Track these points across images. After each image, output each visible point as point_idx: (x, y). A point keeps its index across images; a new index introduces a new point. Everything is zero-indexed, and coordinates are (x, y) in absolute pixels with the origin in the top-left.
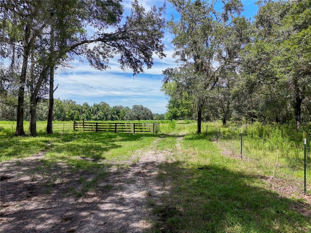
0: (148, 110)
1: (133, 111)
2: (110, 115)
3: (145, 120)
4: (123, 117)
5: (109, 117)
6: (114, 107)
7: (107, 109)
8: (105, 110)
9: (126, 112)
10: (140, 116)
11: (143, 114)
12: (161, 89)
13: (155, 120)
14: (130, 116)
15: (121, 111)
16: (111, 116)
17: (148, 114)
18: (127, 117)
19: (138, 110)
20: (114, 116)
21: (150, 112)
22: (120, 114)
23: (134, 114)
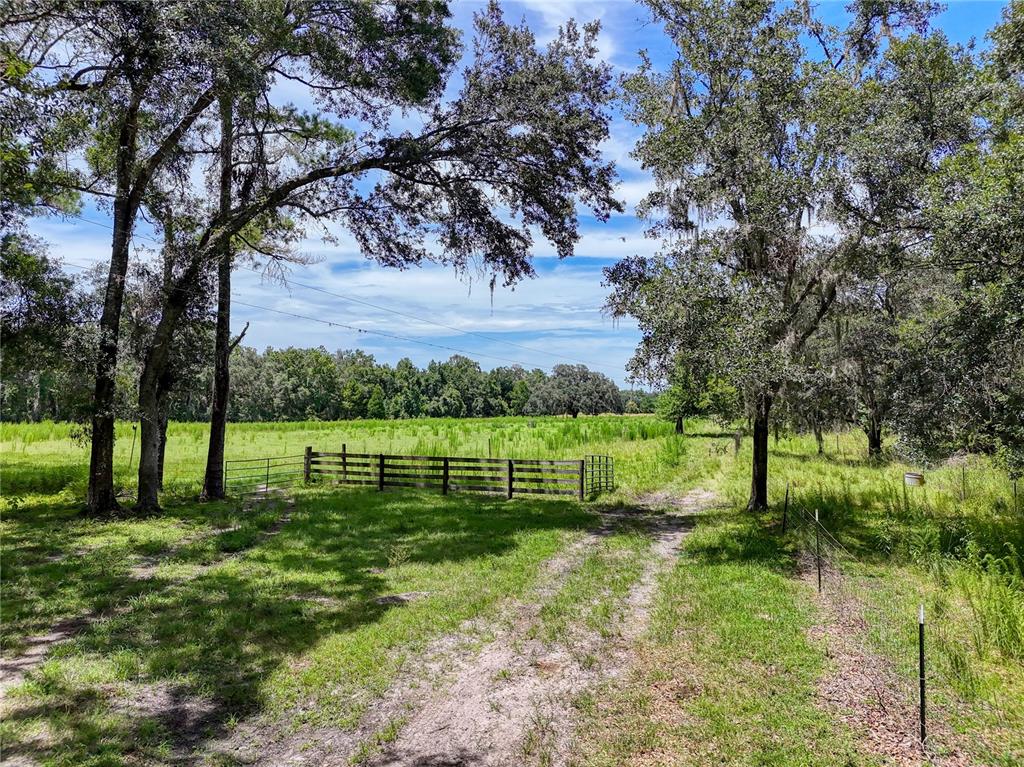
0: (605, 381)
1: (555, 384)
2: (481, 400)
3: (596, 412)
4: (523, 405)
5: (479, 403)
6: (493, 372)
7: (472, 381)
8: (466, 380)
9: (533, 389)
10: (579, 402)
11: (589, 395)
13: (632, 412)
14: (545, 401)
15: (517, 383)
16: (485, 401)
17: (604, 393)
18: (534, 405)
19: (570, 381)
20: (493, 401)
21: (610, 390)
22: (514, 393)
23: (556, 394)
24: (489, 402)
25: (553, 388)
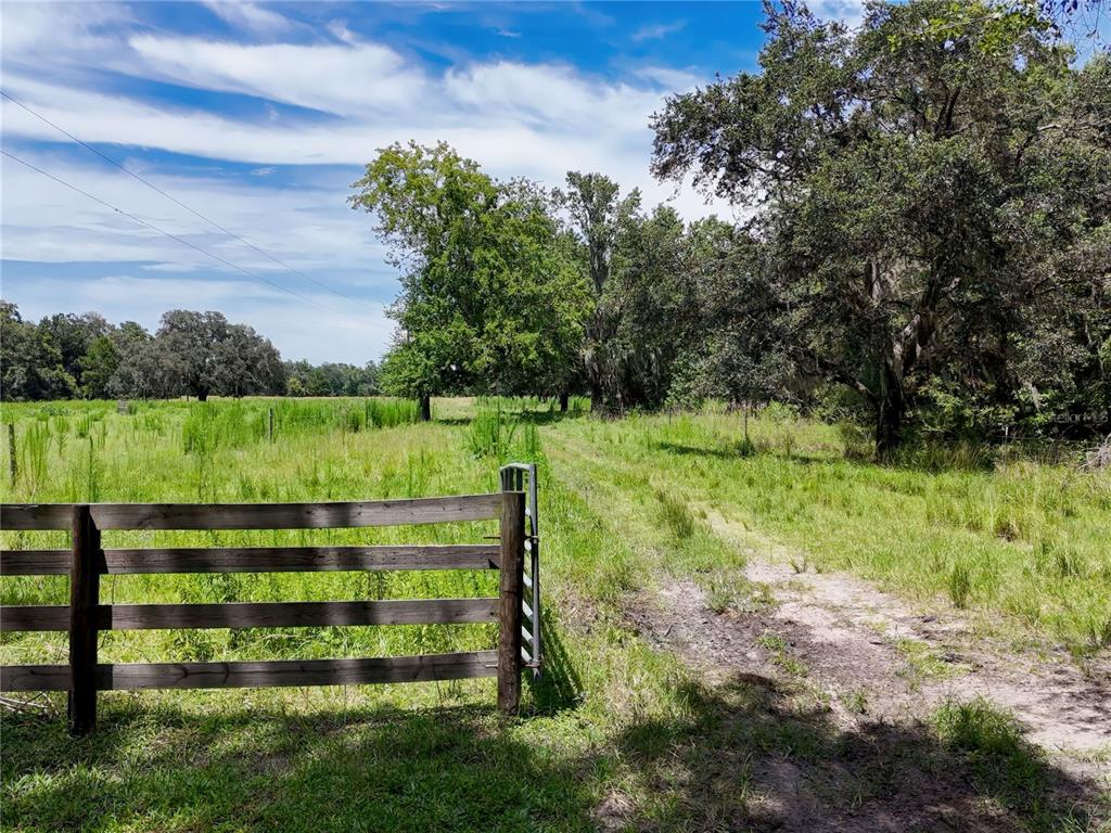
0: (256, 341)
1: (167, 343)
2: (20, 371)
3: (241, 393)
4: (106, 379)
5: (18, 375)
6: (45, 322)
9: (124, 353)
10: (209, 373)
11: (229, 362)
12: (359, 192)
13: (295, 394)
14: (147, 372)
15: (92, 342)
16: (30, 372)
17: (255, 360)
18: (127, 379)
19: (193, 340)
20: (45, 373)
21: (265, 355)
22: (88, 359)
23: (169, 361)
24: (36, 374)
25: (162, 349)
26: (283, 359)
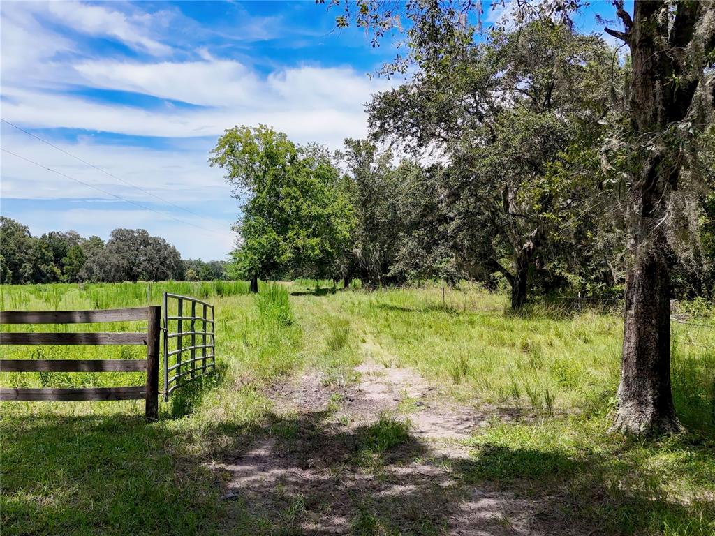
0: (166, 246)
1: (113, 248)
2: (29, 266)
3: (157, 280)
4: (78, 271)
5: (28, 269)
6: (44, 236)
7: (20, 245)
8: (12, 245)
9: (88, 255)
10: (138, 266)
11: (150, 260)
13: (191, 280)
14: (102, 266)
15: (71, 248)
16: (35, 267)
17: (165, 258)
18: (90, 270)
19: (129, 247)
20: (43, 267)
21: (172, 255)
22: (67, 259)
23: (115, 259)
24: (40, 270)
25: (111, 252)
26: (183, 258)
